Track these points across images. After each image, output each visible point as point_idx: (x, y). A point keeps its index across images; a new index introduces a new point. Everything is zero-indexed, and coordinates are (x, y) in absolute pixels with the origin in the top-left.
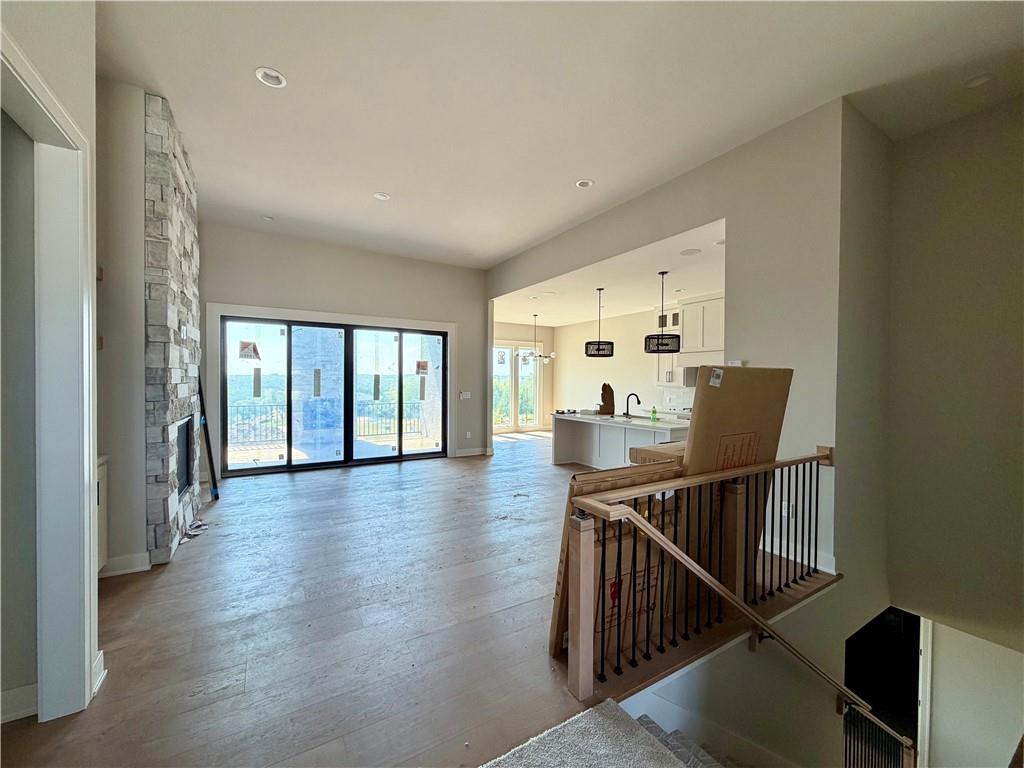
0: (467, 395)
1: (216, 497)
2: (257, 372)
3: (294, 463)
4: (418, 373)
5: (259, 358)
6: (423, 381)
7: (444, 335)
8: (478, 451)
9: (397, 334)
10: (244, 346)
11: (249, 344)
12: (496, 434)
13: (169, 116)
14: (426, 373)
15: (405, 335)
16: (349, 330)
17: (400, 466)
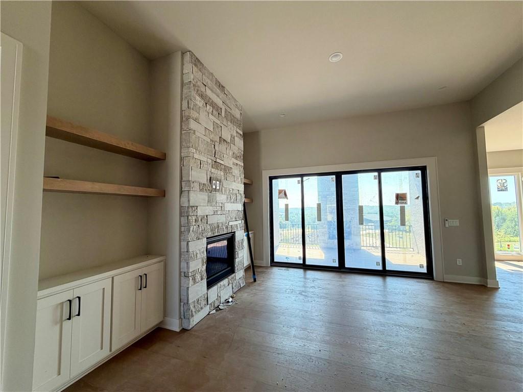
0: (456, 223)
1: (255, 280)
2: (287, 206)
3: (307, 263)
4: (397, 203)
5: (287, 199)
6: (403, 210)
7: (423, 169)
8: (474, 280)
9: (376, 174)
10: (280, 192)
11: (282, 191)
12: (498, 260)
13: (197, 62)
14: (406, 203)
15: (383, 174)
16: (338, 176)
17: (384, 279)
